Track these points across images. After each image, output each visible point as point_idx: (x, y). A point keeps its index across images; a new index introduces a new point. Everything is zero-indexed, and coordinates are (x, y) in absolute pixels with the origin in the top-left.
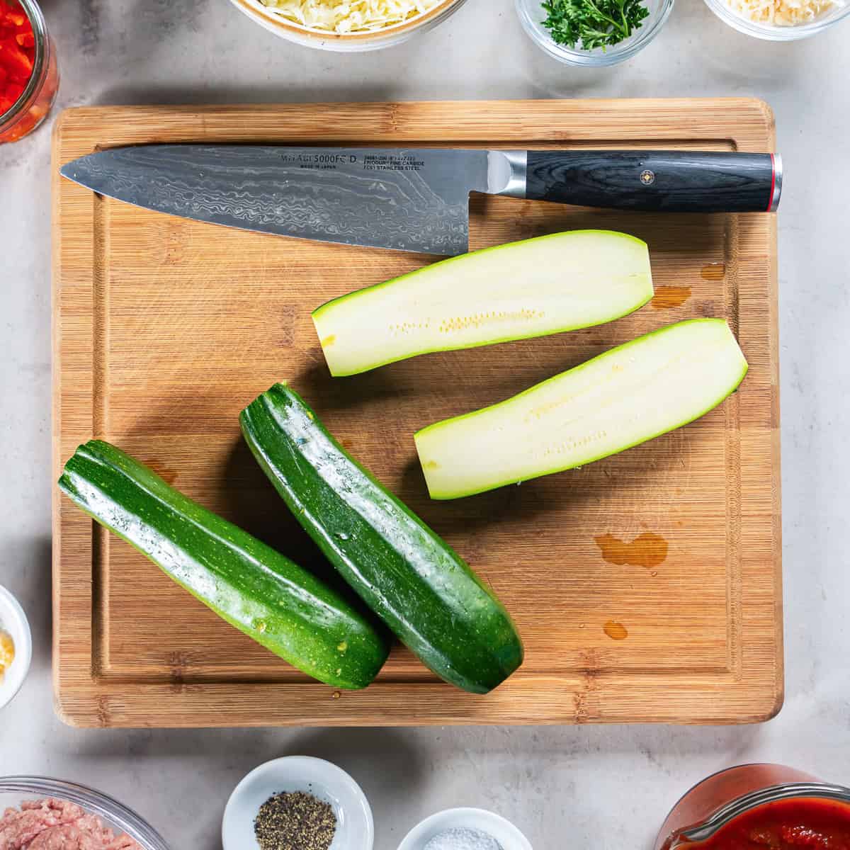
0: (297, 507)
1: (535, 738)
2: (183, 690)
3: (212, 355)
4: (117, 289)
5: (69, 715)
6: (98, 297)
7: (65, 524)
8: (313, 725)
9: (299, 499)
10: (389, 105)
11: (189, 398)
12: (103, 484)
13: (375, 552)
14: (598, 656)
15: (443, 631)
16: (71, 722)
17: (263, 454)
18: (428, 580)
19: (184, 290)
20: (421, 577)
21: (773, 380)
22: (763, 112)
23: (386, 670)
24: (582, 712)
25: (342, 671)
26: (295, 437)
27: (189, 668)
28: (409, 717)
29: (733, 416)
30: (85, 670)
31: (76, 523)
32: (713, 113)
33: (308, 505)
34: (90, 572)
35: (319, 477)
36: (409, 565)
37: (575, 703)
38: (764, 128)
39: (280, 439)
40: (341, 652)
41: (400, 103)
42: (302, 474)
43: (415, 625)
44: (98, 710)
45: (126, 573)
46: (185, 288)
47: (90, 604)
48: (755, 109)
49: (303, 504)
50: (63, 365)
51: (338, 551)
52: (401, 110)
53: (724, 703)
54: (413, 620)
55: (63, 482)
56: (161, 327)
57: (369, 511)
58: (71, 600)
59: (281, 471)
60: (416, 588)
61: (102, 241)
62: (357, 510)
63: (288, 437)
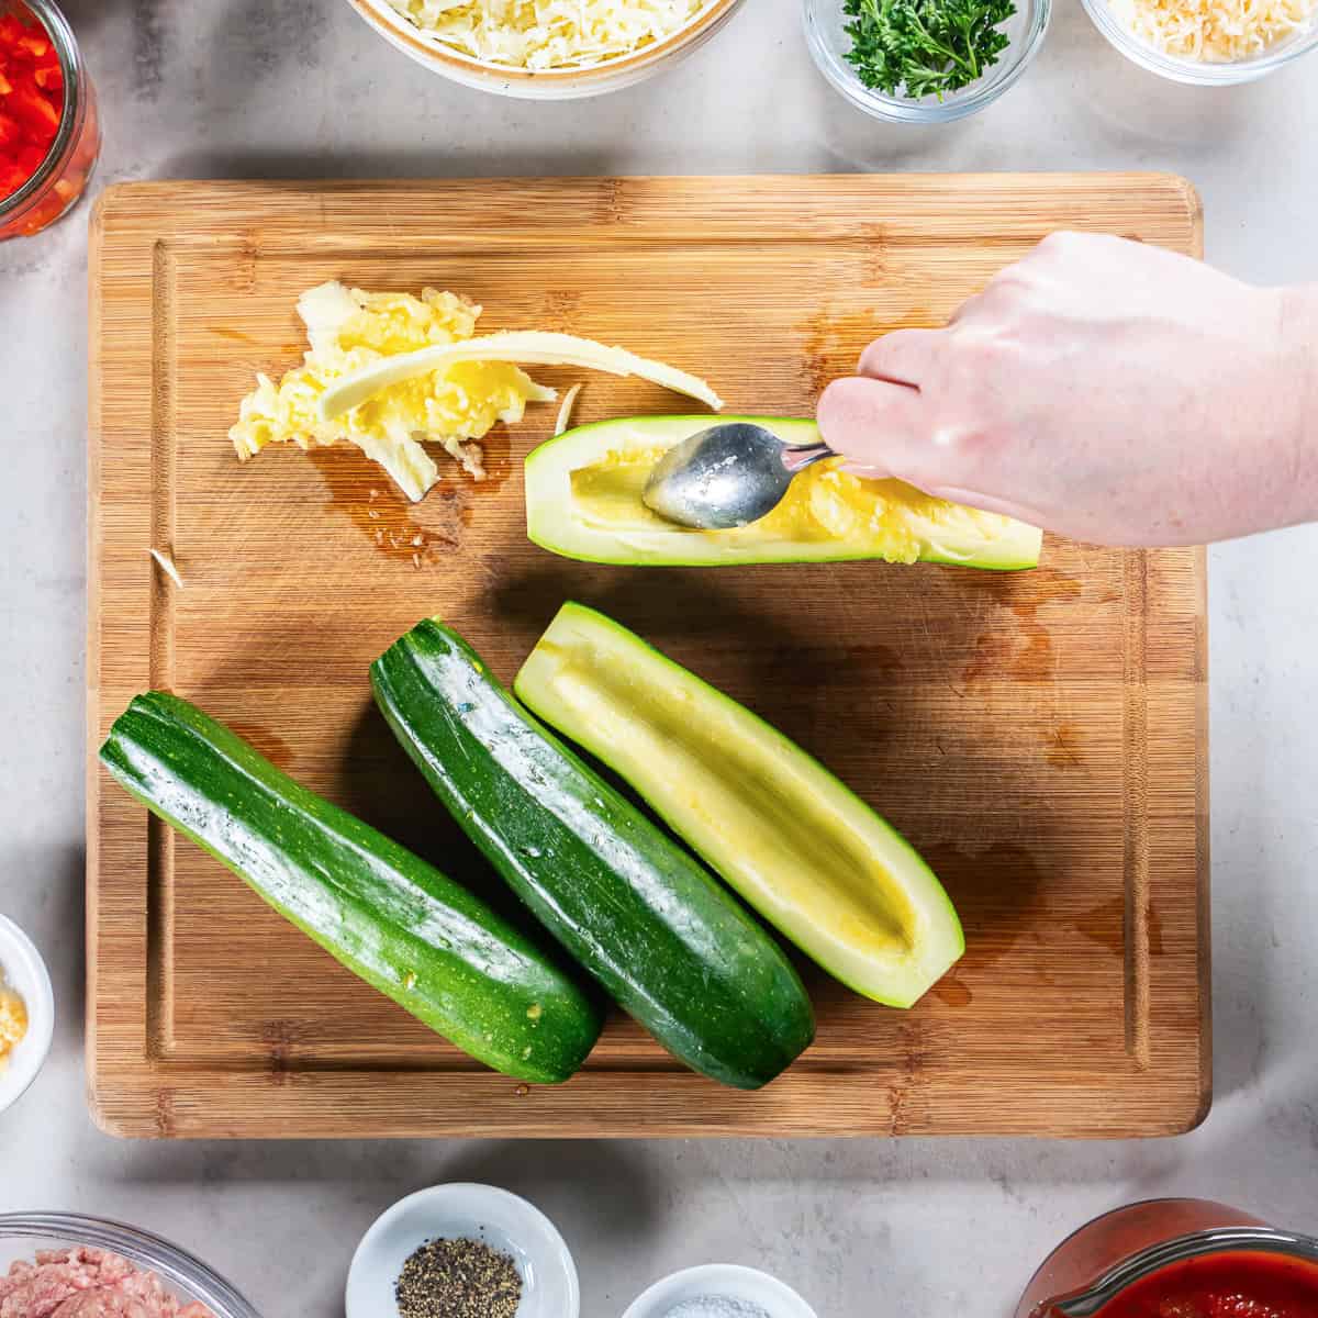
0: (461, 809)
1: (828, 1157)
2: (287, 1081)
3: (333, 565)
4: (187, 463)
5: (110, 1118)
6: (160, 475)
7: (105, 824)
8: (486, 1136)
9: (464, 797)
10: (609, 181)
11: (297, 631)
12: (171, 755)
13: (582, 875)
14: (926, 1032)
15: (690, 994)
16: (114, 1130)
17: (407, 729)
18: (665, 915)
19: (291, 466)
20: (654, 913)
21: (1196, 609)
22: (1184, 195)
23: (598, 1051)
24: (901, 1117)
25: (532, 1051)
26: (456, 701)
27: (296, 1048)
28: (634, 1124)
29: (1134, 662)
30: (137, 1049)
31: (123, 823)
32: (1108, 196)
33: (478, 805)
34: (145, 898)
35: (494, 763)
36: (635, 895)
37: (891, 1104)
38: (1186, 219)
39: (433, 705)
40: (533, 1021)
41: (625, 178)
42: (468, 758)
43: (648, 987)
44: (154, 1111)
45: (200, 901)
46: (291, 462)
47: (144, 948)
48: (1173, 191)
49: (471, 803)
50: (105, 579)
51: (526, 875)
52: (626, 188)
53: (1119, 1106)
54: (644, 980)
55: (108, 752)
56: (255, 521)
57: (571, 811)
58: (115, 940)
59: (433, 753)
60: (646, 929)
61: (164, 388)
62: (554, 810)
63: (443, 702)
